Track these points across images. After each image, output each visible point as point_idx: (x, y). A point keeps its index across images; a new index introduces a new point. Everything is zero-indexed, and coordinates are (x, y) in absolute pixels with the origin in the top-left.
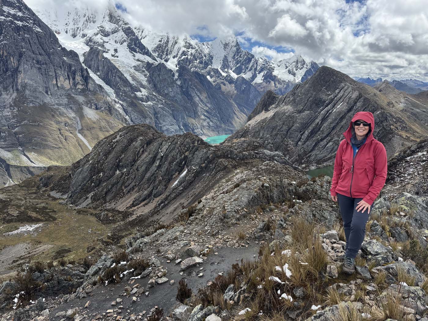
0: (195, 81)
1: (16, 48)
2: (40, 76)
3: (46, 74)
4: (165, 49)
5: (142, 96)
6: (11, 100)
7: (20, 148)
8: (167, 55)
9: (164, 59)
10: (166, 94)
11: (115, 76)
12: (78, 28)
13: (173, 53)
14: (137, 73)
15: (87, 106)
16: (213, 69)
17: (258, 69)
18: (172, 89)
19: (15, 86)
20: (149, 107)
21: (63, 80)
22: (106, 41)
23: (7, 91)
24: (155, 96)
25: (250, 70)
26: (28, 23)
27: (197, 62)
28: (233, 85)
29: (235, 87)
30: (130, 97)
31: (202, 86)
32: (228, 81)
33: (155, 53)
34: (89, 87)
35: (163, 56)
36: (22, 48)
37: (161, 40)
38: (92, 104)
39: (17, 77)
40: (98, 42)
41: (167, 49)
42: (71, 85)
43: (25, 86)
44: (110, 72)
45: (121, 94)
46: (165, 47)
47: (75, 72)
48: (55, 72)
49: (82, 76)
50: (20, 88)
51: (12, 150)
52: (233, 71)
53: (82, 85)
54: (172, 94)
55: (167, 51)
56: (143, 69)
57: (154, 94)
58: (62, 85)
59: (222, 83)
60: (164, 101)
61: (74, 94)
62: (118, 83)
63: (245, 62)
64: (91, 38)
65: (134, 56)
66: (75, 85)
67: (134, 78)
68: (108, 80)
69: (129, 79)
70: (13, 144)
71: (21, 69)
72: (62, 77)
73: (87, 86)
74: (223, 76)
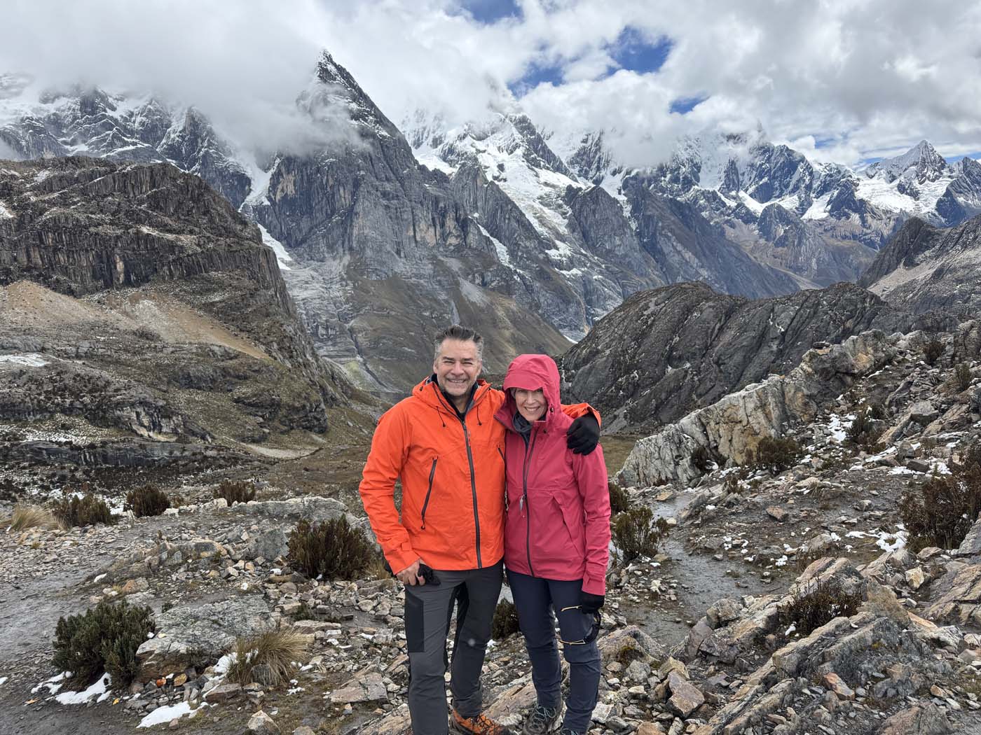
0: (670, 219)
1: (348, 170)
2: (388, 222)
3: (397, 218)
4: (594, 157)
5: (559, 258)
6: (341, 268)
7: (359, 358)
8: (598, 169)
9: (591, 178)
10: (609, 251)
11: (509, 219)
12: (425, 129)
13: (611, 164)
14: (545, 209)
15: (466, 279)
16: (703, 193)
17: (815, 186)
18: (621, 240)
19: (347, 243)
20: (575, 279)
21: (425, 228)
22: (482, 149)
23: (333, 252)
24: (585, 256)
25: (793, 191)
26: (366, 121)
27: (667, 179)
28: (753, 226)
29: (760, 230)
30: (537, 260)
31: (687, 230)
32: (742, 218)
33: (574, 168)
34: (468, 241)
35: (591, 173)
36: (359, 170)
37: (587, 139)
38: (476, 275)
39: (351, 225)
40: (466, 153)
41: (599, 158)
42: (438, 237)
43: (363, 242)
44: (499, 211)
45: (520, 254)
46: (596, 153)
47: (446, 211)
48: (413, 213)
49: (457, 220)
50: (355, 246)
51: (348, 362)
52: (751, 195)
53: (457, 237)
54: (620, 252)
55: (599, 162)
56: (557, 202)
57: (584, 252)
58: (423, 238)
59: (727, 222)
60: (603, 266)
61: (443, 256)
62: (515, 231)
63: (780, 173)
64: (452, 145)
65: (537, 175)
66: (444, 236)
67: (542, 221)
68: (494, 227)
69: (535, 223)
70: (347, 351)
71: (359, 208)
72: (423, 222)
73: (465, 237)
74: (729, 208)
